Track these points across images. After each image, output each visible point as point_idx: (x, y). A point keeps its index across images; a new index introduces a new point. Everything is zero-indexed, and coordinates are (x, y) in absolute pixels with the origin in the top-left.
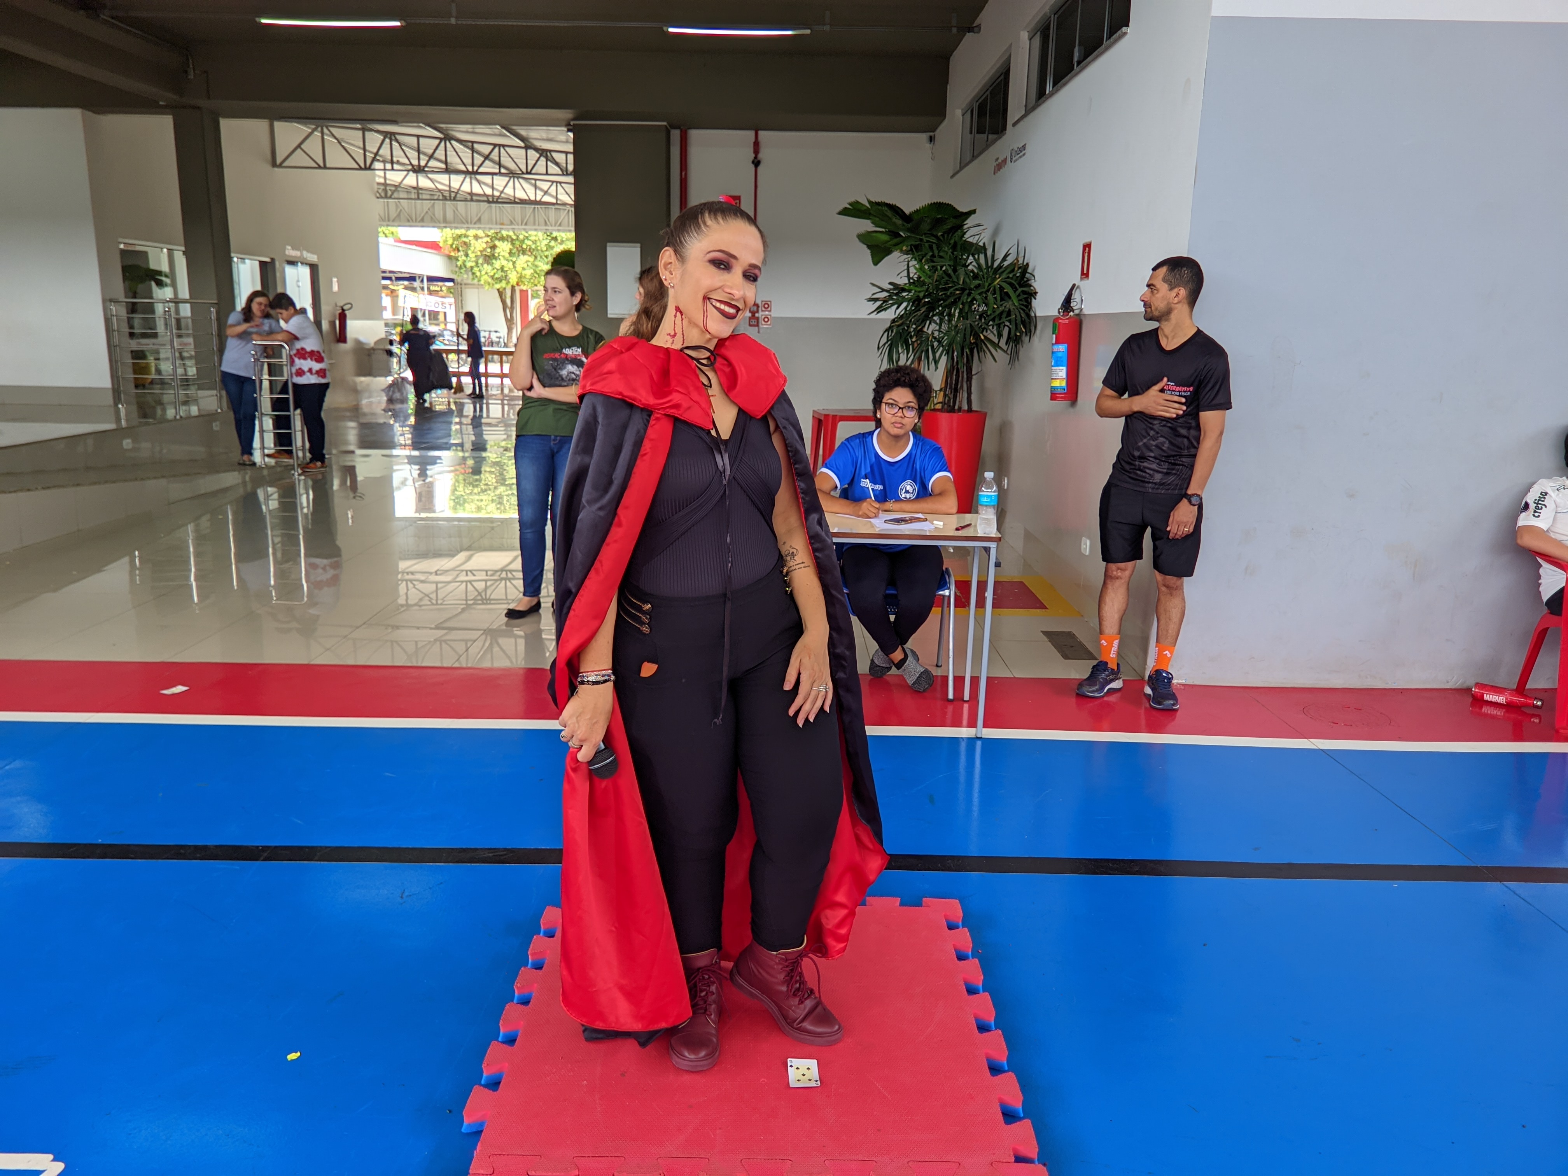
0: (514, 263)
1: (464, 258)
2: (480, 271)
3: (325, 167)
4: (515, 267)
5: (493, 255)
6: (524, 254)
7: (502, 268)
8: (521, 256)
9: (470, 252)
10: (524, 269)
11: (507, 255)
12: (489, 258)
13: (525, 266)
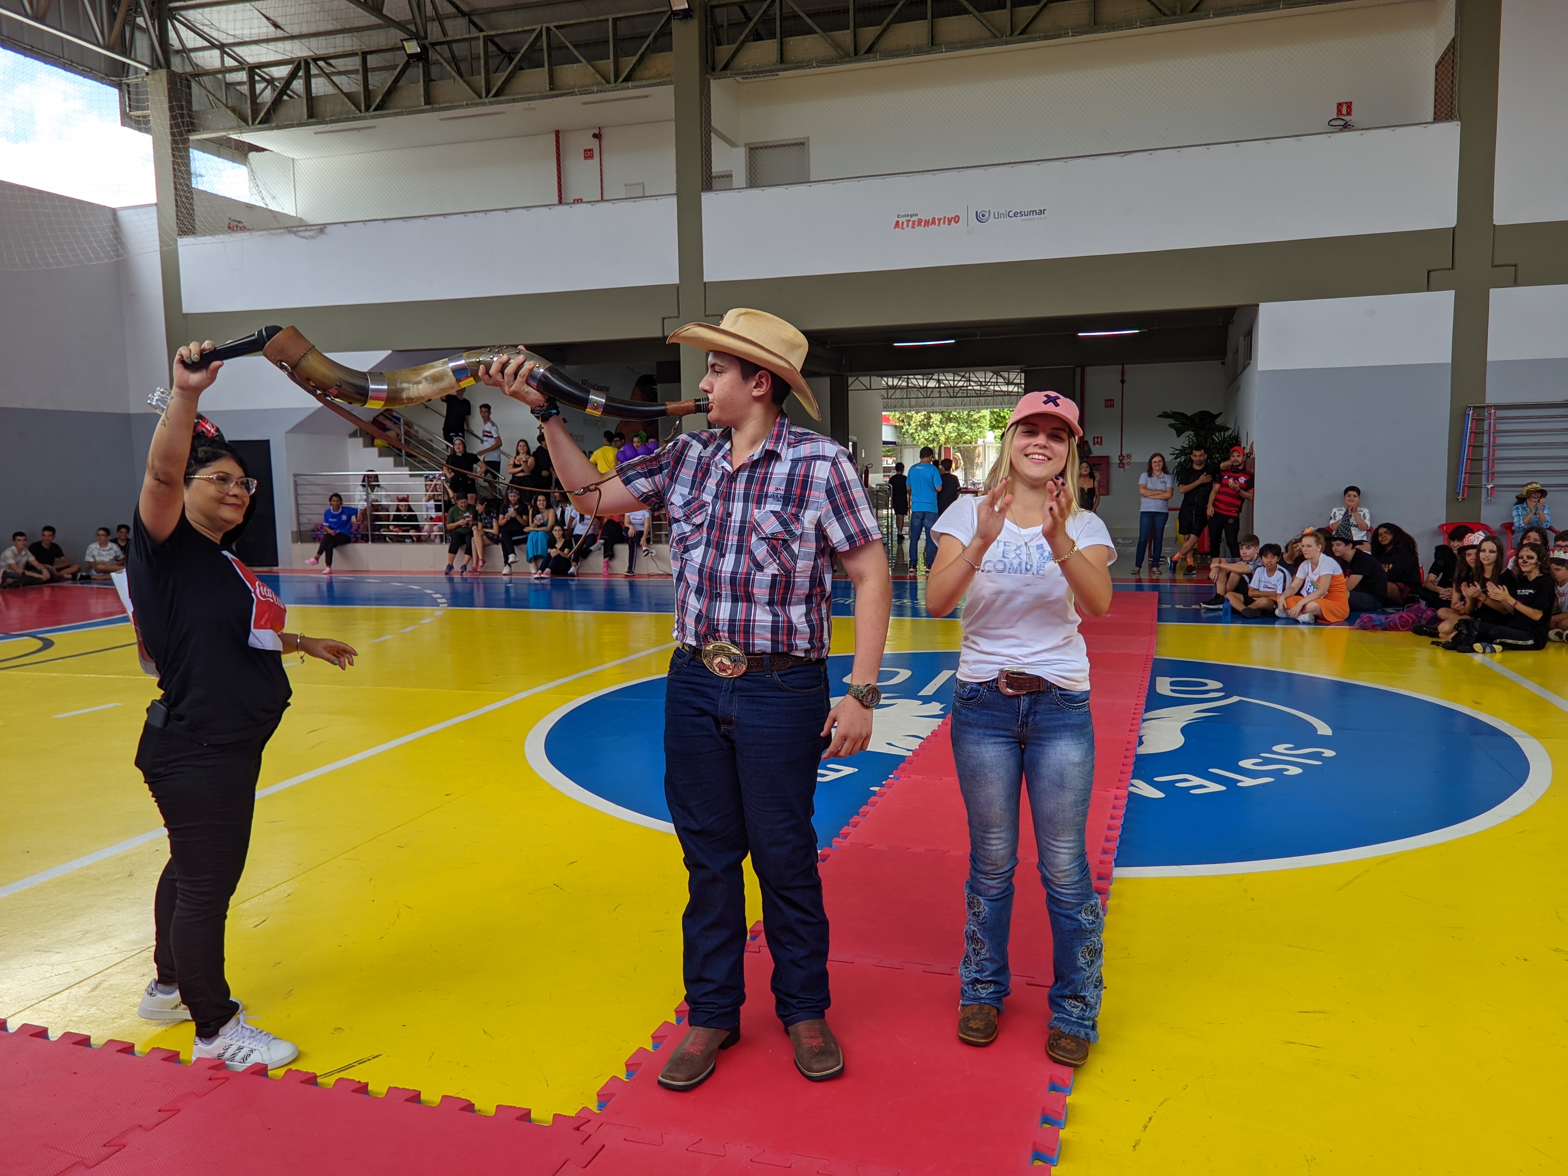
0: (944, 429)
1: (907, 427)
2: (919, 435)
3: (871, 389)
4: (944, 432)
5: (928, 424)
6: (951, 422)
7: (935, 432)
8: (949, 424)
9: (912, 423)
10: (950, 432)
11: (939, 423)
12: (925, 426)
13: (952, 430)
